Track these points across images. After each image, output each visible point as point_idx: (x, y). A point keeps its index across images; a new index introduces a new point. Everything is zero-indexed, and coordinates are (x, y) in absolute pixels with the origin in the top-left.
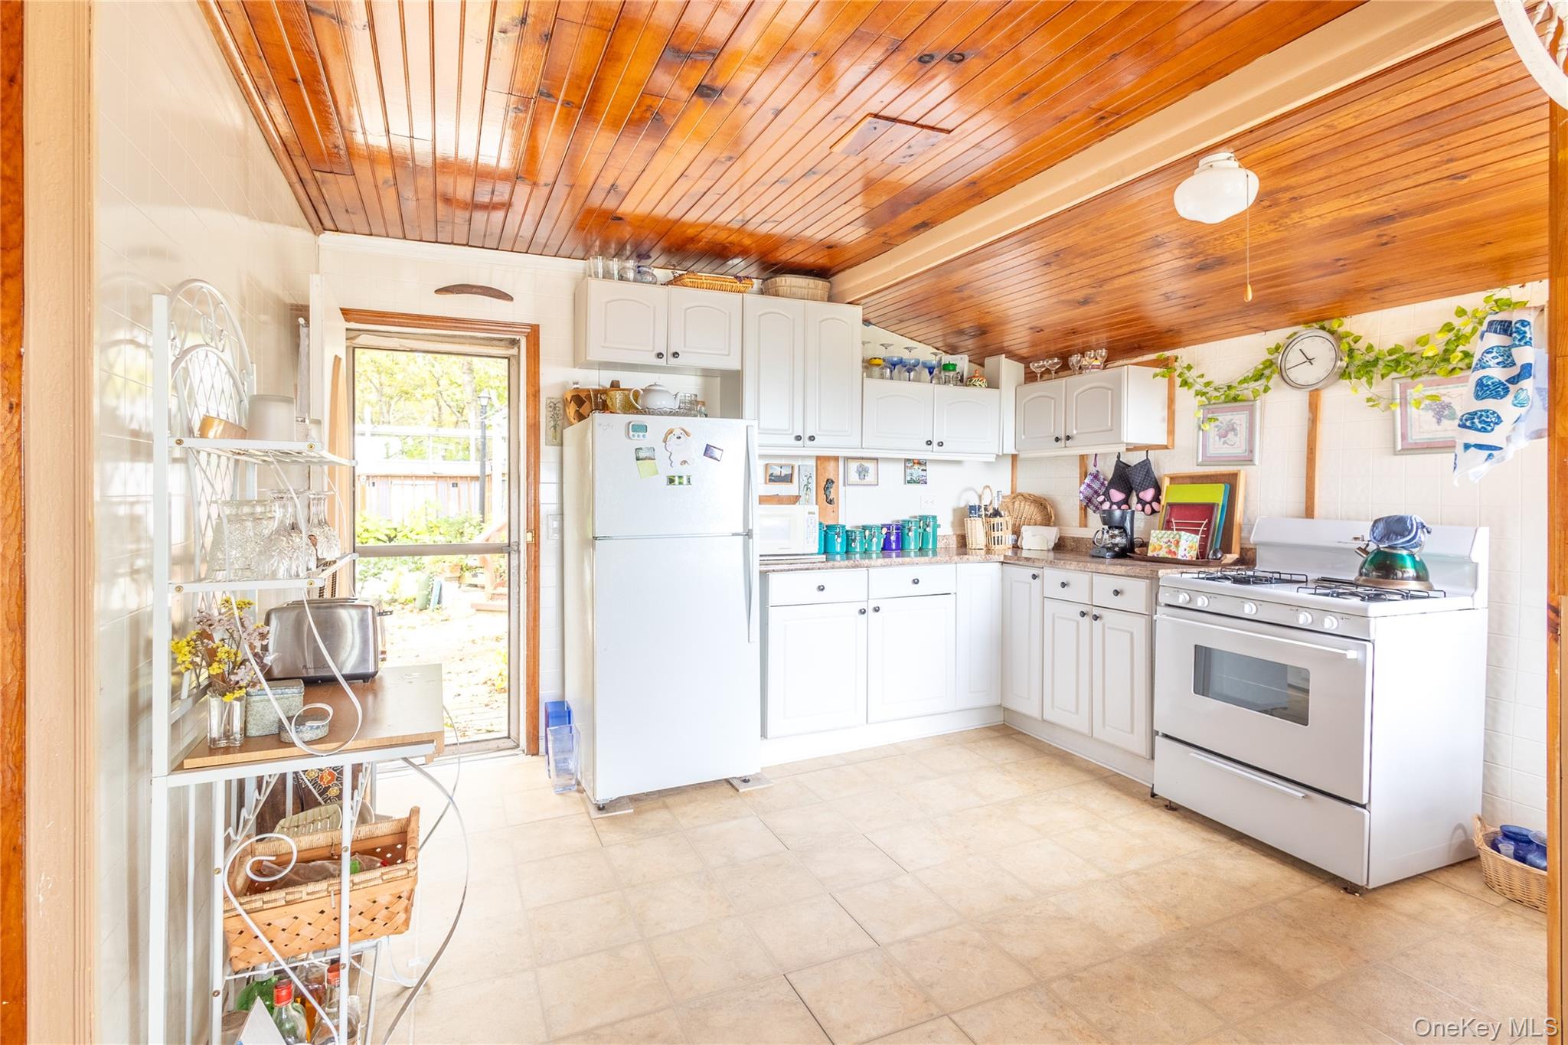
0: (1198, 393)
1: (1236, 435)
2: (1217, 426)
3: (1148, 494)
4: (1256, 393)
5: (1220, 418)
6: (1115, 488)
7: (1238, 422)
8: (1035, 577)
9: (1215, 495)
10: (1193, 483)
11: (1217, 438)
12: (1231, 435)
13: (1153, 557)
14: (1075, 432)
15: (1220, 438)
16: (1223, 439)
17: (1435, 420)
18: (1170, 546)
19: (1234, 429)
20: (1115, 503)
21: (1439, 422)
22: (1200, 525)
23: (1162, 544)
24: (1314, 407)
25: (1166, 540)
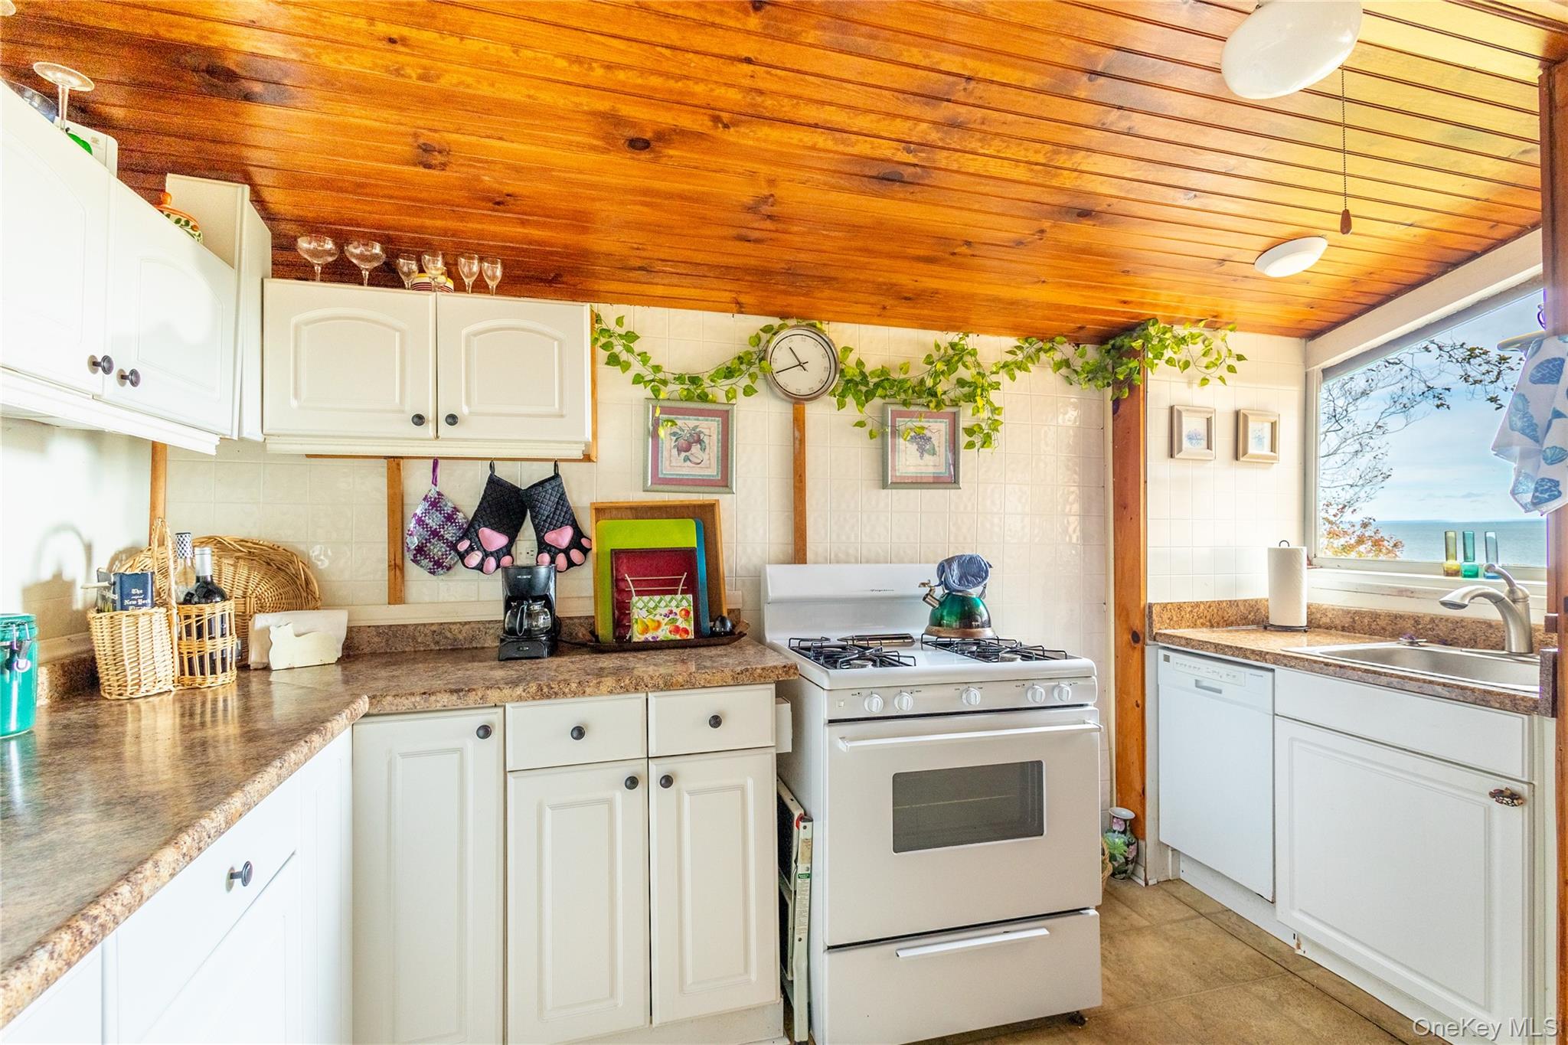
0: (638, 379)
1: (703, 449)
2: (674, 434)
3: (563, 537)
4: (730, 395)
5: (679, 422)
6: (486, 526)
7: (706, 432)
8: (485, 731)
9: (682, 536)
10: (637, 518)
11: (675, 452)
12: (695, 449)
13: (646, 642)
14: (465, 410)
15: (679, 451)
16: (683, 454)
17: (918, 454)
18: (674, 621)
19: (699, 441)
20: (492, 554)
21: (922, 457)
22: (676, 582)
23: (658, 618)
24: (799, 423)
25: (665, 611)
